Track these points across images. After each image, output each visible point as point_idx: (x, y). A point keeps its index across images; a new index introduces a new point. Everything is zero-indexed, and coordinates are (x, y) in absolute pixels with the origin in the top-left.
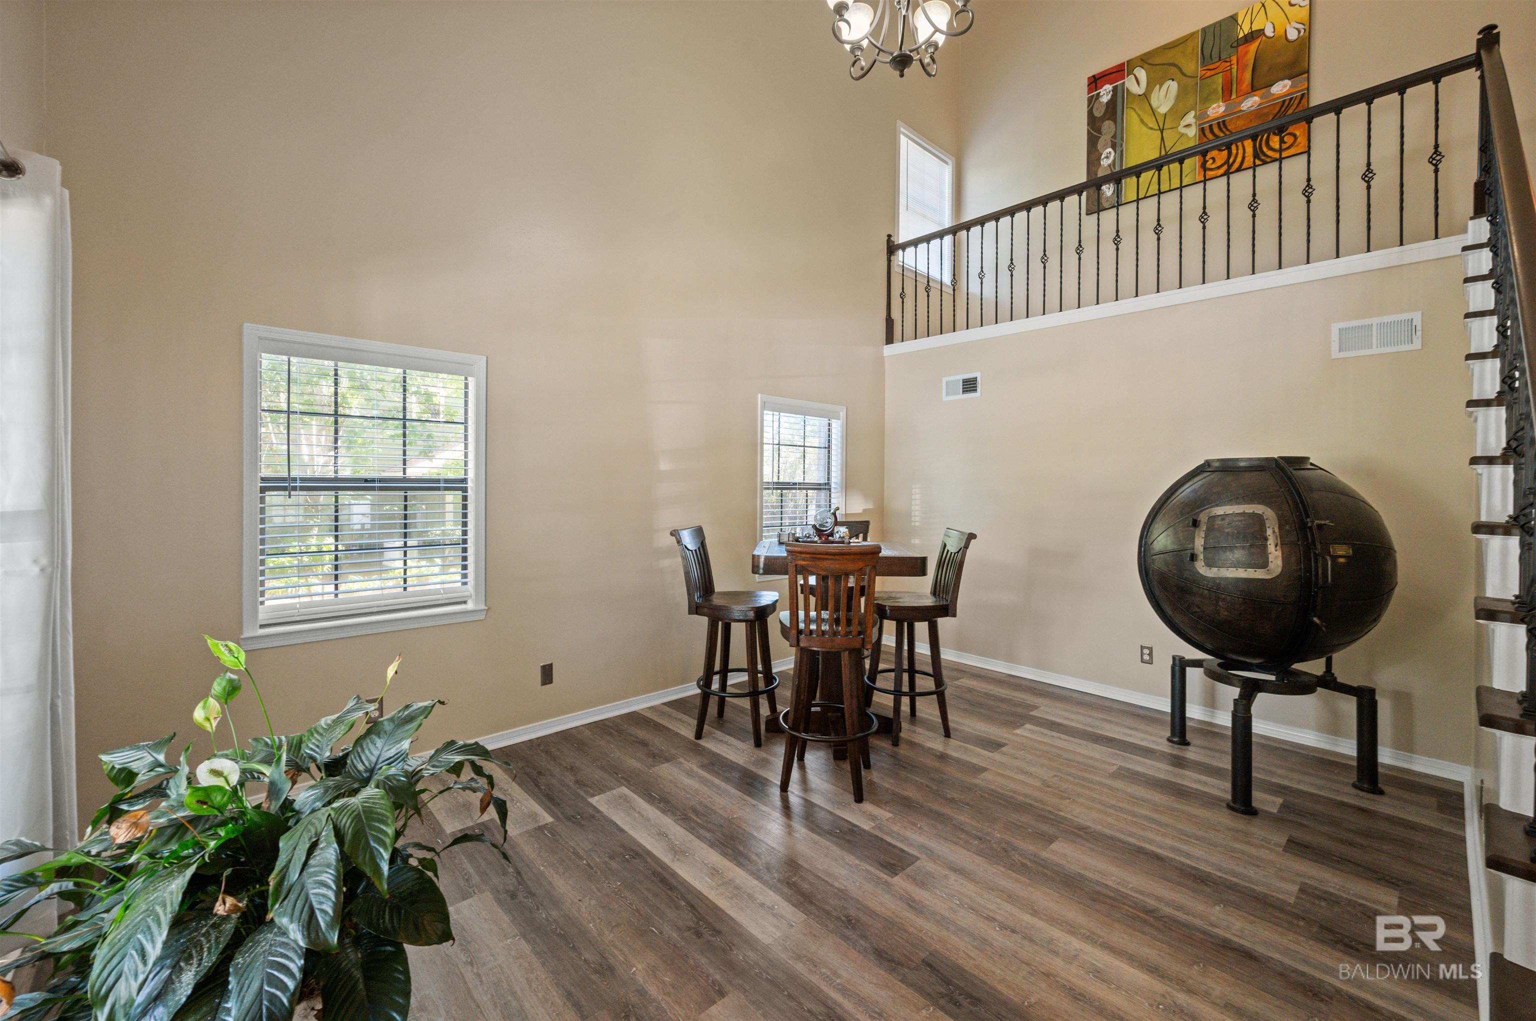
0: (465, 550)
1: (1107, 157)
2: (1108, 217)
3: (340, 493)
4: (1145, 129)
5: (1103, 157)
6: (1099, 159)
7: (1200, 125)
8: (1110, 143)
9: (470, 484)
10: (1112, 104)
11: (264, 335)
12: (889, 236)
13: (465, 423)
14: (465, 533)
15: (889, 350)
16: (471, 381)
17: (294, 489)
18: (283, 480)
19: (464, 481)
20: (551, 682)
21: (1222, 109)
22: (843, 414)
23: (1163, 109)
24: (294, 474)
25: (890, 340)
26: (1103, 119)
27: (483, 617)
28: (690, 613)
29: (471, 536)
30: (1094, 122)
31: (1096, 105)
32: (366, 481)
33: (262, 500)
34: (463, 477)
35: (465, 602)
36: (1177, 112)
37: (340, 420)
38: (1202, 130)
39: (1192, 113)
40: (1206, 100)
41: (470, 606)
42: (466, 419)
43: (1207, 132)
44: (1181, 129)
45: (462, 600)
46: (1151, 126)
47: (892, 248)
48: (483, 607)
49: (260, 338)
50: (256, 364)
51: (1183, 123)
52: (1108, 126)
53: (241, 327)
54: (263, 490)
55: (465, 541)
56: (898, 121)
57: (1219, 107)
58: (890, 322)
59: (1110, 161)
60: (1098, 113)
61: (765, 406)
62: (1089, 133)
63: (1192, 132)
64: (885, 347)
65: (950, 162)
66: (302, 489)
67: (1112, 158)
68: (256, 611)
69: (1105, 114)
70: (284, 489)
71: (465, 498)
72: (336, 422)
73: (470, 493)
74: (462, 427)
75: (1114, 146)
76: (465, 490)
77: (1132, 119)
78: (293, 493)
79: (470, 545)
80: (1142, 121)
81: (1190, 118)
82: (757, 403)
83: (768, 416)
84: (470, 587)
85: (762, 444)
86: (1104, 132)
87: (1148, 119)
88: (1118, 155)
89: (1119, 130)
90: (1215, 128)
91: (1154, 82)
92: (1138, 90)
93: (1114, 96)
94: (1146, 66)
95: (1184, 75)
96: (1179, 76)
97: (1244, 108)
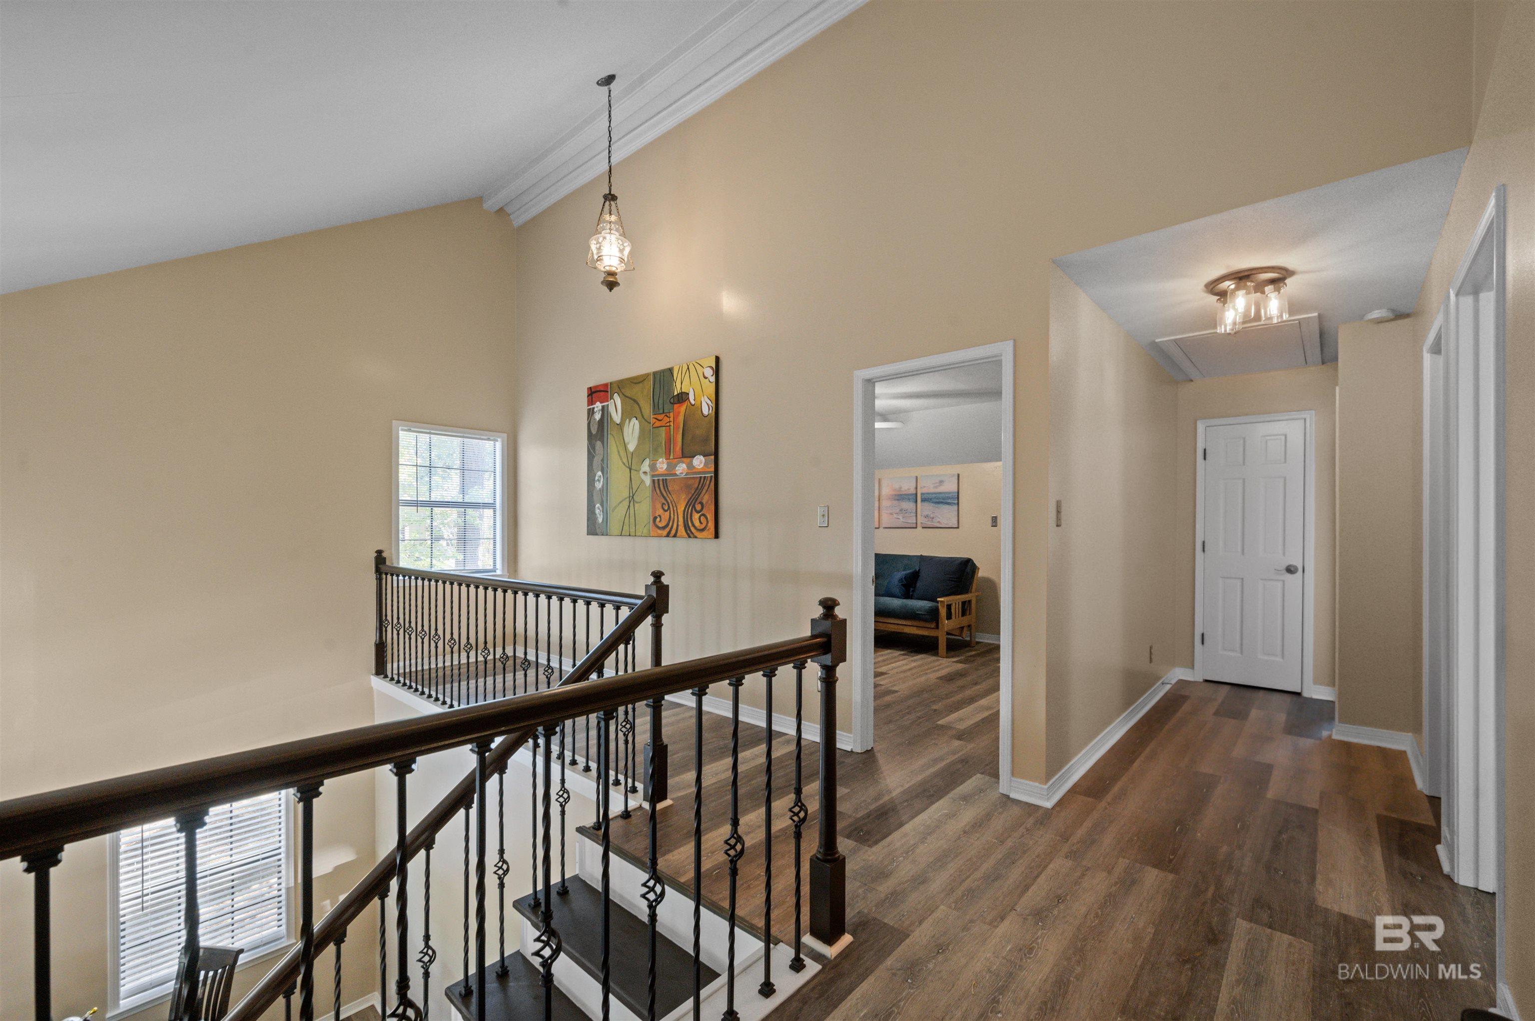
1: (599, 481)
4: (621, 463)
5: (596, 478)
6: (594, 479)
7: (652, 476)
8: (600, 467)
10: (601, 421)
21: (665, 466)
23: (631, 447)
26: (596, 437)
30: (591, 438)
31: (592, 421)
36: (639, 455)
38: (654, 482)
39: (648, 461)
40: (656, 451)
43: (657, 486)
44: (642, 475)
46: (624, 460)
51: (643, 469)
52: (599, 446)
57: (663, 463)
59: (601, 485)
60: (594, 430)
62: (588, 448)
63: (648, 481)
67: (602, 483)
69: (597, 433)
75: (603, 471)
77: (613, 447)
80: (619, 452)
81: (647, 465)
86: (597, 452)
87: (623, 453)
88: (605, 482)
89: (605, 456)
90: (661, 483)
91: (627, 415)
92: (617, 418)
93: (603, 415)
94: (621, 394)
95: (643, 417)
96: (639, 416)
97: (678, 473)
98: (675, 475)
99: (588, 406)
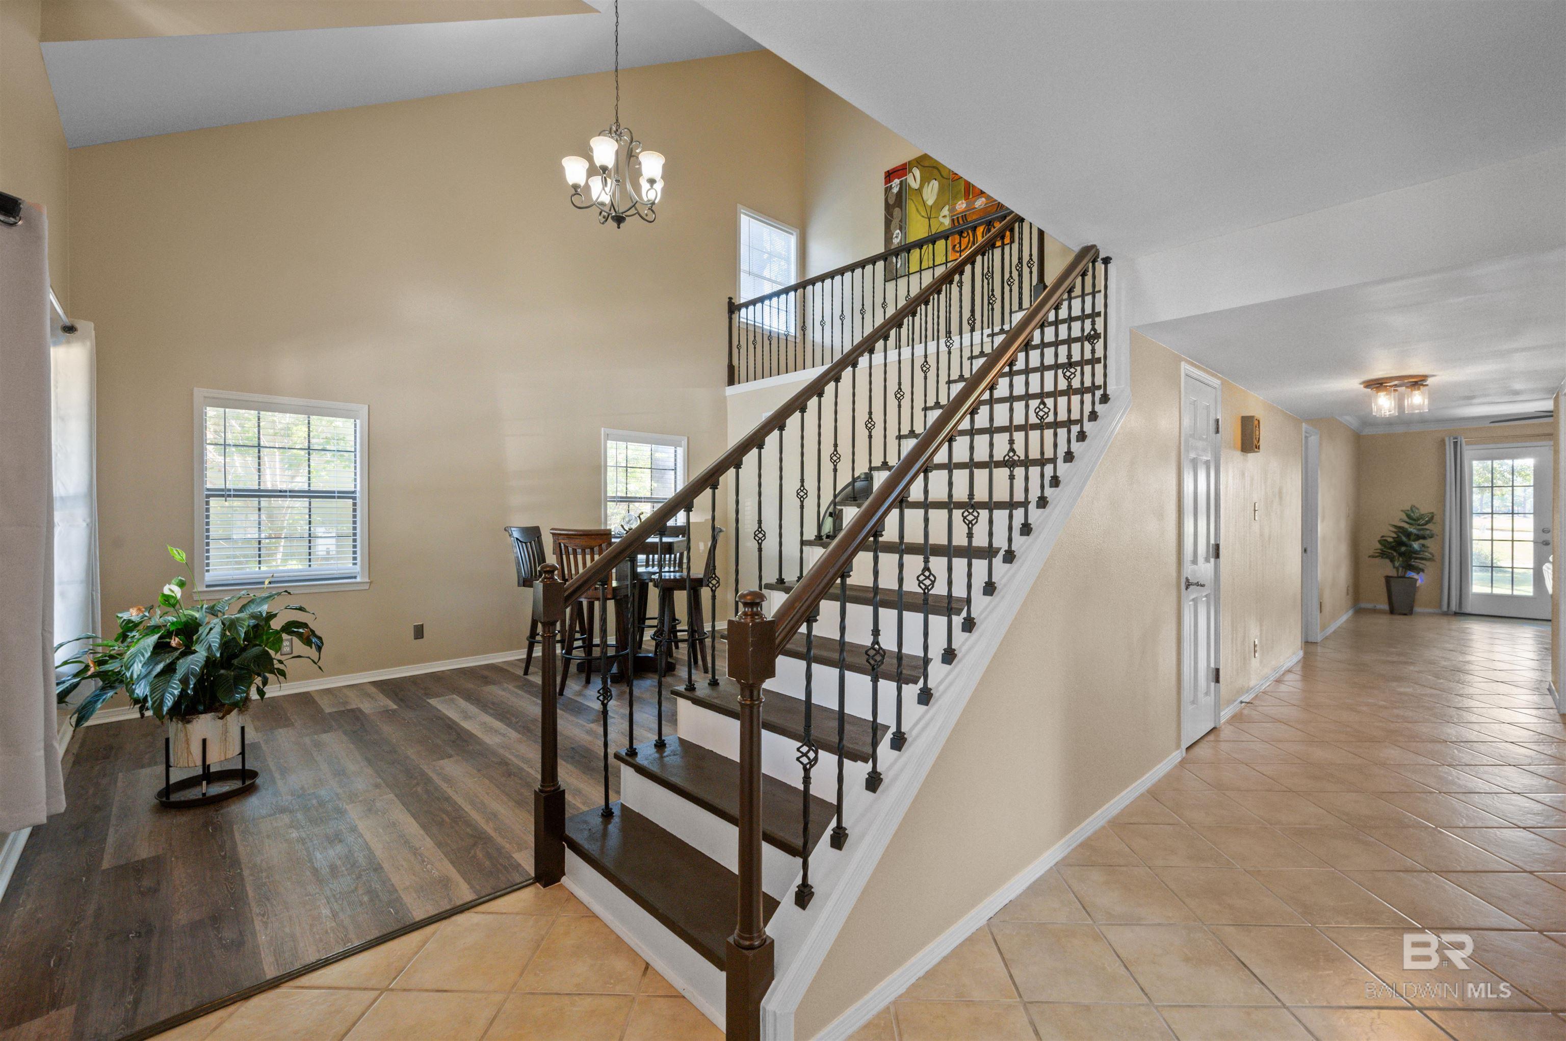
0: (355, 541)
1: (897, 237)
2: (902, 282)
3: (262, 499)
4: (919, 217)
5: (894, 236)
6: (892, 238)
7: (952, 216)
8: (898, 227)
9: (358, 495)
10: (900, 193)
11: (206, 395)
12: (730, 299)
13: (355, 451)
14: (355, 528)
15: (730, 391)
16: (358, 421)
17: (229, 496)
18: (222, 490)
19: (354, 492)
20: (422, 637)
21: (964, 205)
22: (684, 442)
23: (930, 202)
24: (228, 486)
25: (731, 381)
26: (894, 206)
27: (367, 588)
28: (519, 585)
29: (358, 531)
30: (889, 208)
31: (890, 195)
32: (280, 491)
33: (207, 503)
34: (353, 489)
35: (355, 577)
36: (938, 206)
37: (261, 449)
38: (953, 220)
39: (947, 207)
40: (955, 198)
41: (358, 580)
42: (355, 449)
43: (956, 222)
44: (941, 219)
45: (353, 575)
46: (923, 214)
47: (733, 308)
48: (367, 580)
49: (205, 397)
50: (203, 415)
51: (942, 214)
52: (897, 211)
53: (192, 390)
54: (208, 496)
55: (355, 535)
56: (739, 206)
57: (962, 203)
58: (731, 368)
59: (898, 240)
60: (891, 201)
61: (608, 437)
62: (886, 217)
63: (947, 222)
64: (727, 388)
65: (794, 233)
66: (235, 496)
67: (900, 238)
68: (204, 576)
69: (895, 203)
70: (222, 496)
71: (355, 504)
72: (259, 452)
73: (358, 501)
74: (353, 454)
75: (901, 229)
76: (354, 498)
77: (911, 207)
78: (228, 499)
79: (358, 537)
80: (917, 210)
81: (945, 211)
82: (601, 434)
83: (610, 444)
84: (358, 568)
85: (606, 466)
86: (895, 216)
87: (921, 209)
88: (903, 236)
89: (904, 216)
90: (960, 219)
91: (925, 180)
92: (915, 185)
93: (901, 188)
94: (919, 166)
95: (942, 176)
96: (939, 177)
97: (977, 206)
98: (976, 208)
99: (886, 183)
